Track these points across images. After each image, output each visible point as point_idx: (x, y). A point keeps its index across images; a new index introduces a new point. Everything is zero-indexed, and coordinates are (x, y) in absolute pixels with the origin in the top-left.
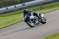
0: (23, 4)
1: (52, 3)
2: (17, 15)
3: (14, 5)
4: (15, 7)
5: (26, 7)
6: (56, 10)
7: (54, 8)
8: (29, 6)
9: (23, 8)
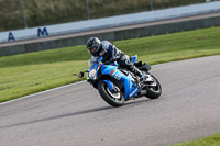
0: (39, 30)
1: (149, 35)
2: (17, 68)
3: (6, 29)
4: (11, 38)
5: (50, 42)
6: (160, 63)
7: (154, 56)
8: (63, 40)
9: (41, 43)
